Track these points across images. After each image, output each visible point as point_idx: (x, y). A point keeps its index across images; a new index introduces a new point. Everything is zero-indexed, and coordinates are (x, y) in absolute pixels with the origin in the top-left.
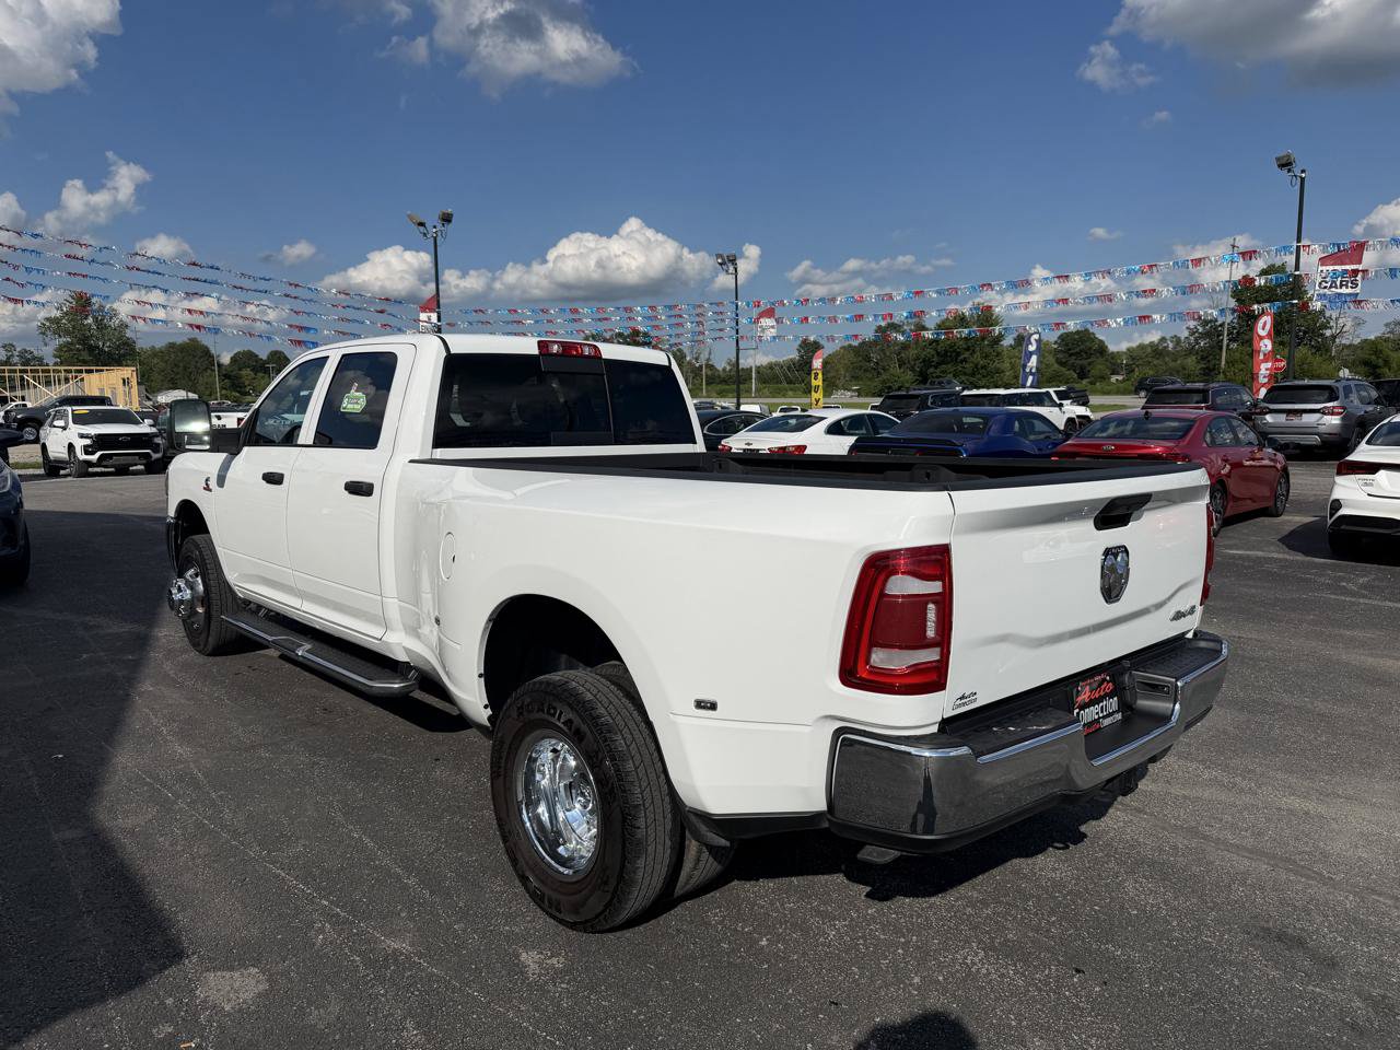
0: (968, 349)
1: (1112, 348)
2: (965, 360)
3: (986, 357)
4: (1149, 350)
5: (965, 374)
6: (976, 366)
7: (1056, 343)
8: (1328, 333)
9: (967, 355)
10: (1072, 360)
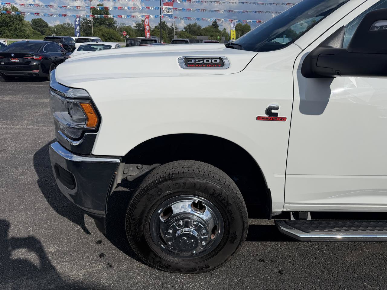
0: (11, 21)
1: (50, 25)
2: (10, 26)
3: (19, 25)
4: (61, 27)
5: (12, 30)
6: (16, 28)
7: (31, 22)
9: (11, 24)
10: (38, 28)
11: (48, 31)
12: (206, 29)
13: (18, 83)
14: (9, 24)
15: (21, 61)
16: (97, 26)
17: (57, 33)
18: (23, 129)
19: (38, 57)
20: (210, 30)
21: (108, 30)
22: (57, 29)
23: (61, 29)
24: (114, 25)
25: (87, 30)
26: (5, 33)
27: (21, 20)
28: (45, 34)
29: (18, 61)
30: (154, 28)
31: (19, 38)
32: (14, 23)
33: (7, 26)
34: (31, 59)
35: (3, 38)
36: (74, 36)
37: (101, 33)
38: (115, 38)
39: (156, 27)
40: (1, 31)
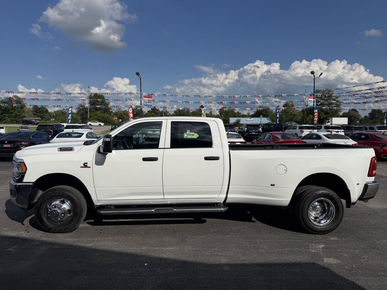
0: (13, 109)
1: (50, 110)
3: (20, 112)
4: (60, 112)
5: (12, 117)
6: (16, 115)
7: (32, 108)
8: (111, 110)
9: (13, 111)
10: (38, 114)
11: (47, 116)
12: (194, 112)
13: (7, 162)
14: (11, 112)
15: (12, 146)
16: (93, 112)
17: (56, 118)
18: (3, 189)
19: (26, 143)
20: (197, 113)
21: (103, 115)
22: (56, 114)
23: (60, 114)
24: (109, 111)
25: (84, 115)
26: (5, 119)
27: (23, 107)
28: (44, 118)
29: (10, 146)
30: (147, 112)
31: (18, 124)
32: (15, 110)
33: (8, 113)
34: (20, 144)
35: (2, 124)
36: (66, 123)
37: (96, 117)
38: (109, 121)
39: (148, 112)
40: (2, 118)
